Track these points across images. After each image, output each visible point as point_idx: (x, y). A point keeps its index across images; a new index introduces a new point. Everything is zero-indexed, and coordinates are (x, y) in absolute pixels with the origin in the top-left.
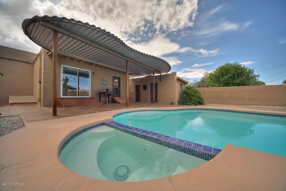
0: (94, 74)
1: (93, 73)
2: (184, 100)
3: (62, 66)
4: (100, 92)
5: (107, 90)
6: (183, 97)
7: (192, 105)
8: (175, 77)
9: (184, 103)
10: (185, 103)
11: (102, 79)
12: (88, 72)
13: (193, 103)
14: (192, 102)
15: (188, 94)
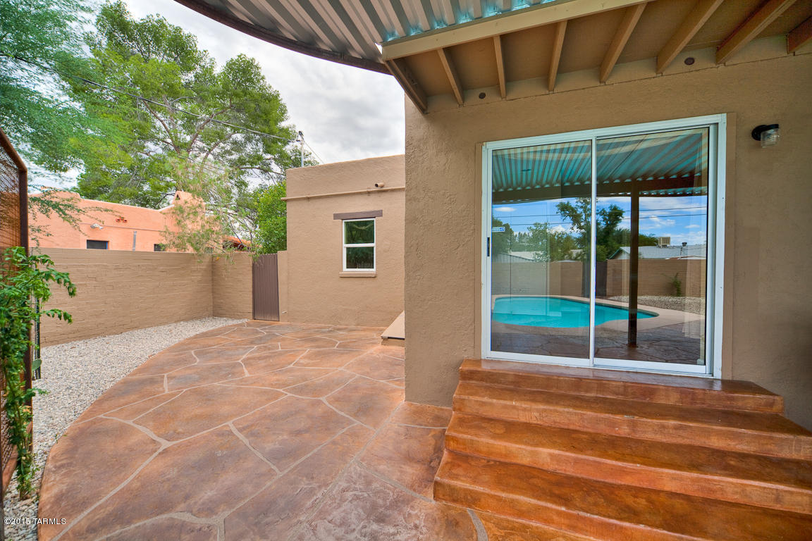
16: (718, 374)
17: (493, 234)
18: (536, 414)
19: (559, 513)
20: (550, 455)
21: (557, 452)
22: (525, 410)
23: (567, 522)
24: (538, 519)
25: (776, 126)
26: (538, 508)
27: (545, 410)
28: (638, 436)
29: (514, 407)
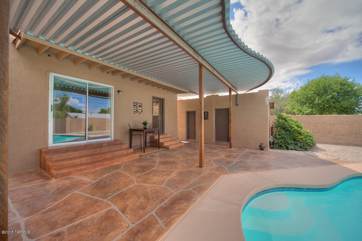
0: (120, 93)
1: (119, 91)
2: (282, 140)
3: (52, 76)
4: (132, 128)
5: (145, 124)
6: (279, 135)
7: (298, 149)
8: (266, 98)
9: (281, 146)
10: (283, 146)
11: (134, 103)
12: (108, 88)
13: (301, 147)
14: (299, 144)
15: (288, 130)
16: (113, 139)
17: (54, 104)
18: (77, 154)
19: (91, 167)
20: (85, 159)
21: (86, 158)
22: (74, 154)
23: (93, 167)
24: (87, 170)
25: (121, 92)
26: (87, 168)
27: (80, 153)
28: (101, 152)
29: (70, 154)
